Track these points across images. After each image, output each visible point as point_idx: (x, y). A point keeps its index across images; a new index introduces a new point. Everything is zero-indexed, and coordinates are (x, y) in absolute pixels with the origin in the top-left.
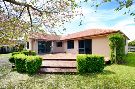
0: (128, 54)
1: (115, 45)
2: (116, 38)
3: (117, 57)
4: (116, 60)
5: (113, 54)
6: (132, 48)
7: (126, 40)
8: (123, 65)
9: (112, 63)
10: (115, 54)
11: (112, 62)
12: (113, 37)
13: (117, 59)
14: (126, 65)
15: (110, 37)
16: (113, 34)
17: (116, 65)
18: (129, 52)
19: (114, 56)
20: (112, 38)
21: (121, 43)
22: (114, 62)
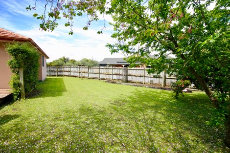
0: (46, 80)
1: (22, 65)
2: (22, 52)
3: (25, 86)
4: (23, 92)
5: (18, 81)
6: (52, 71)
7: (44, 58)
8: (37, 97)
9: (17, 99)
10: (22, 81)
11: (15, 97)
12: (17, 49)
13: (26, 90)
14: (40, 97)
15: (10, 47)
16: (18, 42)
17: (24, 101)
18: (47, 76)
19: (19, 85)
20: (15, 50)
21: (32, 62)
22: (19, 96)
